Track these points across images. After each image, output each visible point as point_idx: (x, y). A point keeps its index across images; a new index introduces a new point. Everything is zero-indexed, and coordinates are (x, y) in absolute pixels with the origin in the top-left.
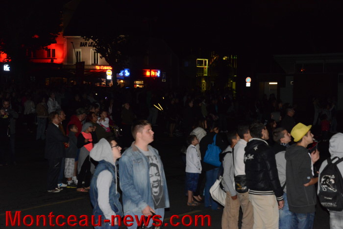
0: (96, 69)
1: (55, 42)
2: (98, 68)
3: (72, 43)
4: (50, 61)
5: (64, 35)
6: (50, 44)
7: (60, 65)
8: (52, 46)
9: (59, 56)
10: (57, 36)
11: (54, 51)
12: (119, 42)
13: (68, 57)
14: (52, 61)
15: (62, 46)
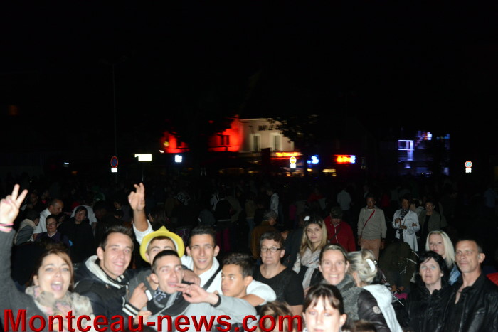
0: (276, 157)
1: (229, 127)
2: (279, 155)
3: (251, 126)
4: (223, 149)
5: (241, 118)
6: (224, 130)
7: (235, 153)
8: (227, 132)
9: (234, 143)
10: (233, 120)
11: (228, 137)
12: (311, 122)
13: (245, 143)
14: (227, 149)
15: (237, 131)
